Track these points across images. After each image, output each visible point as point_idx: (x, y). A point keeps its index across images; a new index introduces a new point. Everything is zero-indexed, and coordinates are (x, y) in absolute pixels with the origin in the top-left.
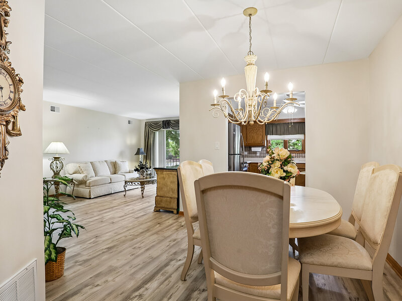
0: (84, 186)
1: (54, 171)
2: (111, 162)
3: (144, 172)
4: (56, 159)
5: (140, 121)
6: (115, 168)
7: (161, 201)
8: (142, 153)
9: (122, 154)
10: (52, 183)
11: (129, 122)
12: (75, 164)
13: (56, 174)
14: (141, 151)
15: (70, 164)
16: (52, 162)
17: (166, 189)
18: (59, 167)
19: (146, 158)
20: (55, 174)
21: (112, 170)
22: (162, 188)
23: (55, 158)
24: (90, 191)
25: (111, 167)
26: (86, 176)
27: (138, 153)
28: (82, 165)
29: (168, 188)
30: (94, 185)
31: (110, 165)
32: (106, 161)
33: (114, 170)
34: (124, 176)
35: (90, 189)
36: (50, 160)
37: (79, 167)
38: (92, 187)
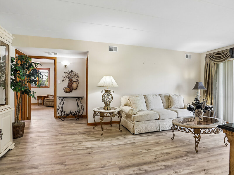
0: (130, 120)
1: (105, 103)
2: (165, 96)
3: (201, 113)
4: (107, 91)
5: (200, 54)
6: (168, 102)
8: (202, 87)
11: (187, 57)
14: (200, 85)
16: (104, 94)
19: (207, 93)
20: (105, 105)
21: (165, 104)
24: (134, 126)
25: (164, 101)
26: (132, 110)
27: (197, 86)
28: (131, 98)
30: (138, 120)
31: (163, 99)
32: (160, 95)
33: (168, 104)
34: (177, 112)
35: (134, 124)
36: (102, 92)
37: (129, 100)
38: (136, 123)
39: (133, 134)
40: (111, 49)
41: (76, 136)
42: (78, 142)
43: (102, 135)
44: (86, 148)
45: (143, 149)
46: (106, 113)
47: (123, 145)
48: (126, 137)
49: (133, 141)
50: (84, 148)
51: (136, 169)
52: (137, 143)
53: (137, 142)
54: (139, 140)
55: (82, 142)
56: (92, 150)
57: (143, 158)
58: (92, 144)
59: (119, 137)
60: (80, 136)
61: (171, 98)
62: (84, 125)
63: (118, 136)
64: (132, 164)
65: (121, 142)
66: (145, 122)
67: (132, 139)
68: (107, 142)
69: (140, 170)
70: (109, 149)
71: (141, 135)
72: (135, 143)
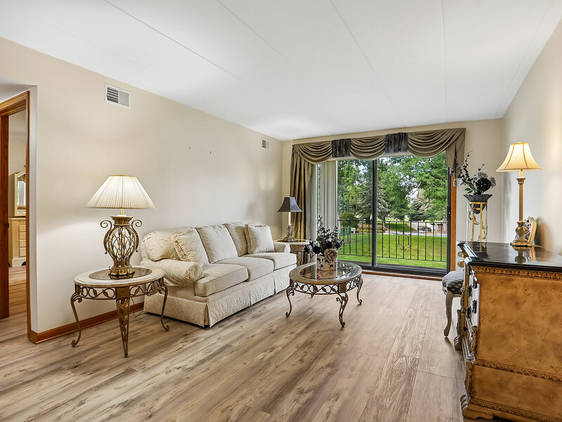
0: (190, 294)
1: (115, 257)
2: (238, 228)
4: (121, 222)
6: (246, 242)
7: (502, 385)
8: (295, 208)
9: (251, 210)
10: (111, 293)
11: (264, 143)
12: (165, 235)
13: (121, 263)
14: (292, 203)
15: (153, 235)
16: (110, 232)
17: (524, 344)
18: (127, 246)
20: (117, 264)
21: (240, 246)
22: (504, 337)
23: (118, 220)
24: (207, 308)
25: (237, 238)
26: (196, 268)
27: (287, 206)
29: (538, 340)
30: (215, 290)
31: (235, 234)
32: (226, 225)
33: (245, 246)
34: (273, 260)
35: (206, 301)
36: (104, 225)
37: (176, 242)
38: (210, 297)
39: (207, 327)
40: (112, 96)
41: (30, 388)
42: (65, 403)
43: (126, 356)
44: (119, 409)
45: (259, 352)
46: (136, 286)
47: (211, 360)
48: (196, 339)
49: (221, 344)
50: (115, 411)
51: (293, 394)
52: (235, 345)
53: (233, 342)
54: (228, 336)
55: (82, 398)
56: (144, 405)
57: (280, 369)
58: (125, 389)
59: (179, 345)
60: (46, 382)
61: (251, 231)
62: (15, 346)
63: (172, 343)
64: (277, 388)
65: (199, 356)
66: (227, 291)
67: (214, 340)
68: (162, 368)
69: (301, 392)
70: (188, 382)
71: (221, 324)
72: (228, 346)
